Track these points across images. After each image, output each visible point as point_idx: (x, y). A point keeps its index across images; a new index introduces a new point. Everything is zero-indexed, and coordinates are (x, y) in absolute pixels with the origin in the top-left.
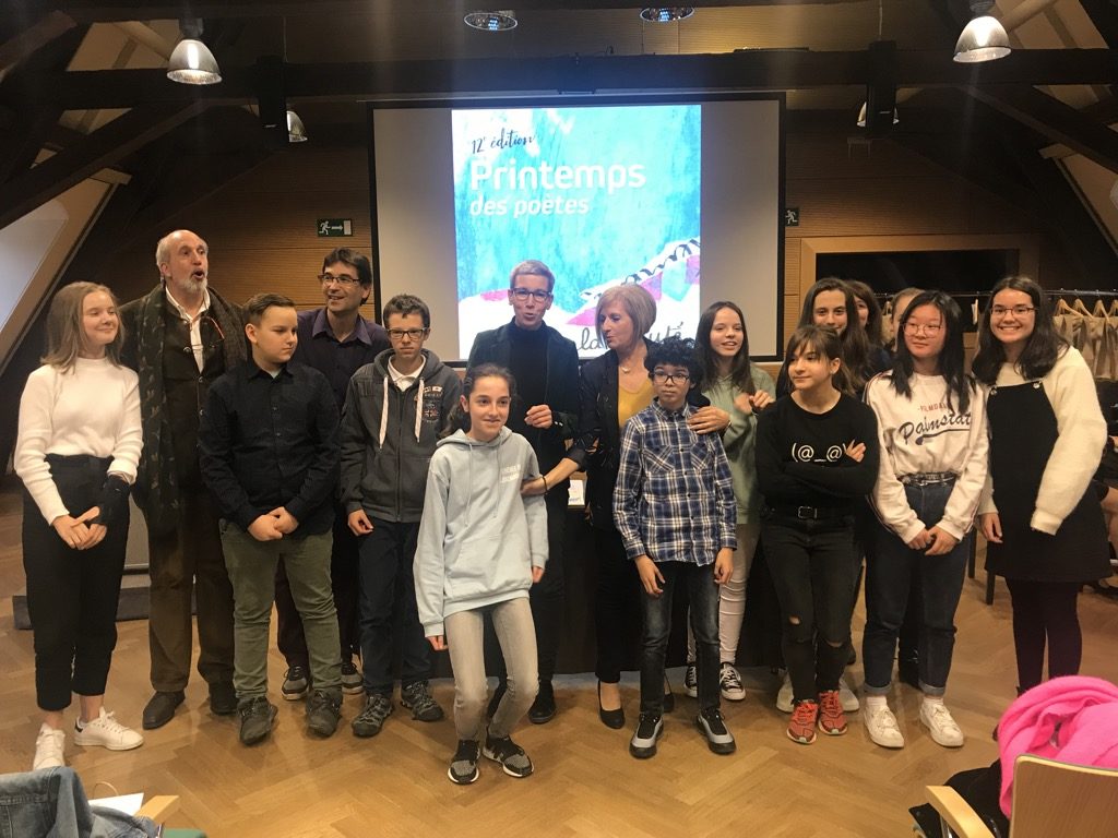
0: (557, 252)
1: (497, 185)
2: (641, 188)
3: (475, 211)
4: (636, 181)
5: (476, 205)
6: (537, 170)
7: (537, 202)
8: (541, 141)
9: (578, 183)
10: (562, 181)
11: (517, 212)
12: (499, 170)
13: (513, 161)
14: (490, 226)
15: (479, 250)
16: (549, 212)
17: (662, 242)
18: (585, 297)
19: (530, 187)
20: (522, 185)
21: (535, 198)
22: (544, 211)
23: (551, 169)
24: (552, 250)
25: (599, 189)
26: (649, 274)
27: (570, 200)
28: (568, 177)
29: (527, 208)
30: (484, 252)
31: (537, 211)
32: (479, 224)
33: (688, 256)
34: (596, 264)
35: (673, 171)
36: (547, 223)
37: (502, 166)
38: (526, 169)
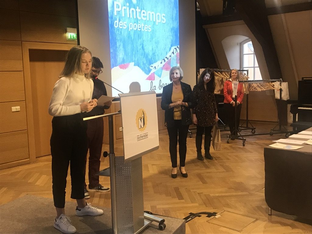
0: (143, 47)
1: (123, 15)
2: (165, 23)
3: (116, 25)
4: (163, 20)
5: (116, 23)
6: (136, 10)
7: (136, 24)
9: (148, 19)
10: (143, 16)
11: (130, 28)
12: (124, 8)
13: (128, 4)
14: (121, 33)
15: (118, 44)
16: (140, 30)
17: (170, 46)
18: (151, 68)
19: (134, 17)
20: (131, 16)
21: (135, 23)
22: (138, 29)
23: (140, 10)
24: (141, 46)
25: (154, 22)
26: (168, 59)
27: (146, 26)
28: (145, 15)
29: (133, 27)
30: (120, 46)
31: (136, 29)
32: (118, 32)
33: (176, 53)
34: (154, 54)
35: (172, 19)
36: (139, 34)
37: (125, 6)
38: (132, 9)
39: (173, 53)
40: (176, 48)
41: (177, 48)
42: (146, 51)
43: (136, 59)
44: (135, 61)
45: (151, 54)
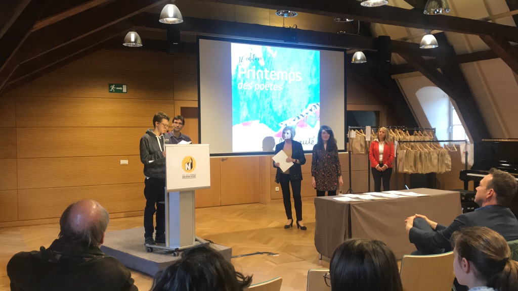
0: (271, 106)
1: (248, 77)
2: (300, 82)
3: (240, 87)
4: (298, 79)
5: (240, 85)
6: (263, 72)
7: (263, 85)
8: (265, 60)
9: (278, 79)
10: (273, 77)
11: (256, 89)
12: (249, 70)
13: (254, 67)
14: (245, 93)
15: (241, 104)
16: (268, 89)
17: (306, 103)
18: (280, 125)
19: (261, 78)
20: (258, 78)
21: (262, 83)
22: (266, 89)
23: (268, 71)
24: (269, 105)
25: (286, 81)
26: (303, 116)
27: (275, 85)
28: (275, 75)
29: (260, 87)
30: (243, 105)
31: (263, 88)
32: (241, 93)
33: (316, 110)
34: (285, 112)
35: (311, 76)
36: (267, 94)
37: (250, 69)
38: (259, 71)
39: (311, 110)
40: (315, 106)
41: (317, 106)
42: (275, 109)
43: (262, 117)
44: (260, 118)
45: (280, 112)
